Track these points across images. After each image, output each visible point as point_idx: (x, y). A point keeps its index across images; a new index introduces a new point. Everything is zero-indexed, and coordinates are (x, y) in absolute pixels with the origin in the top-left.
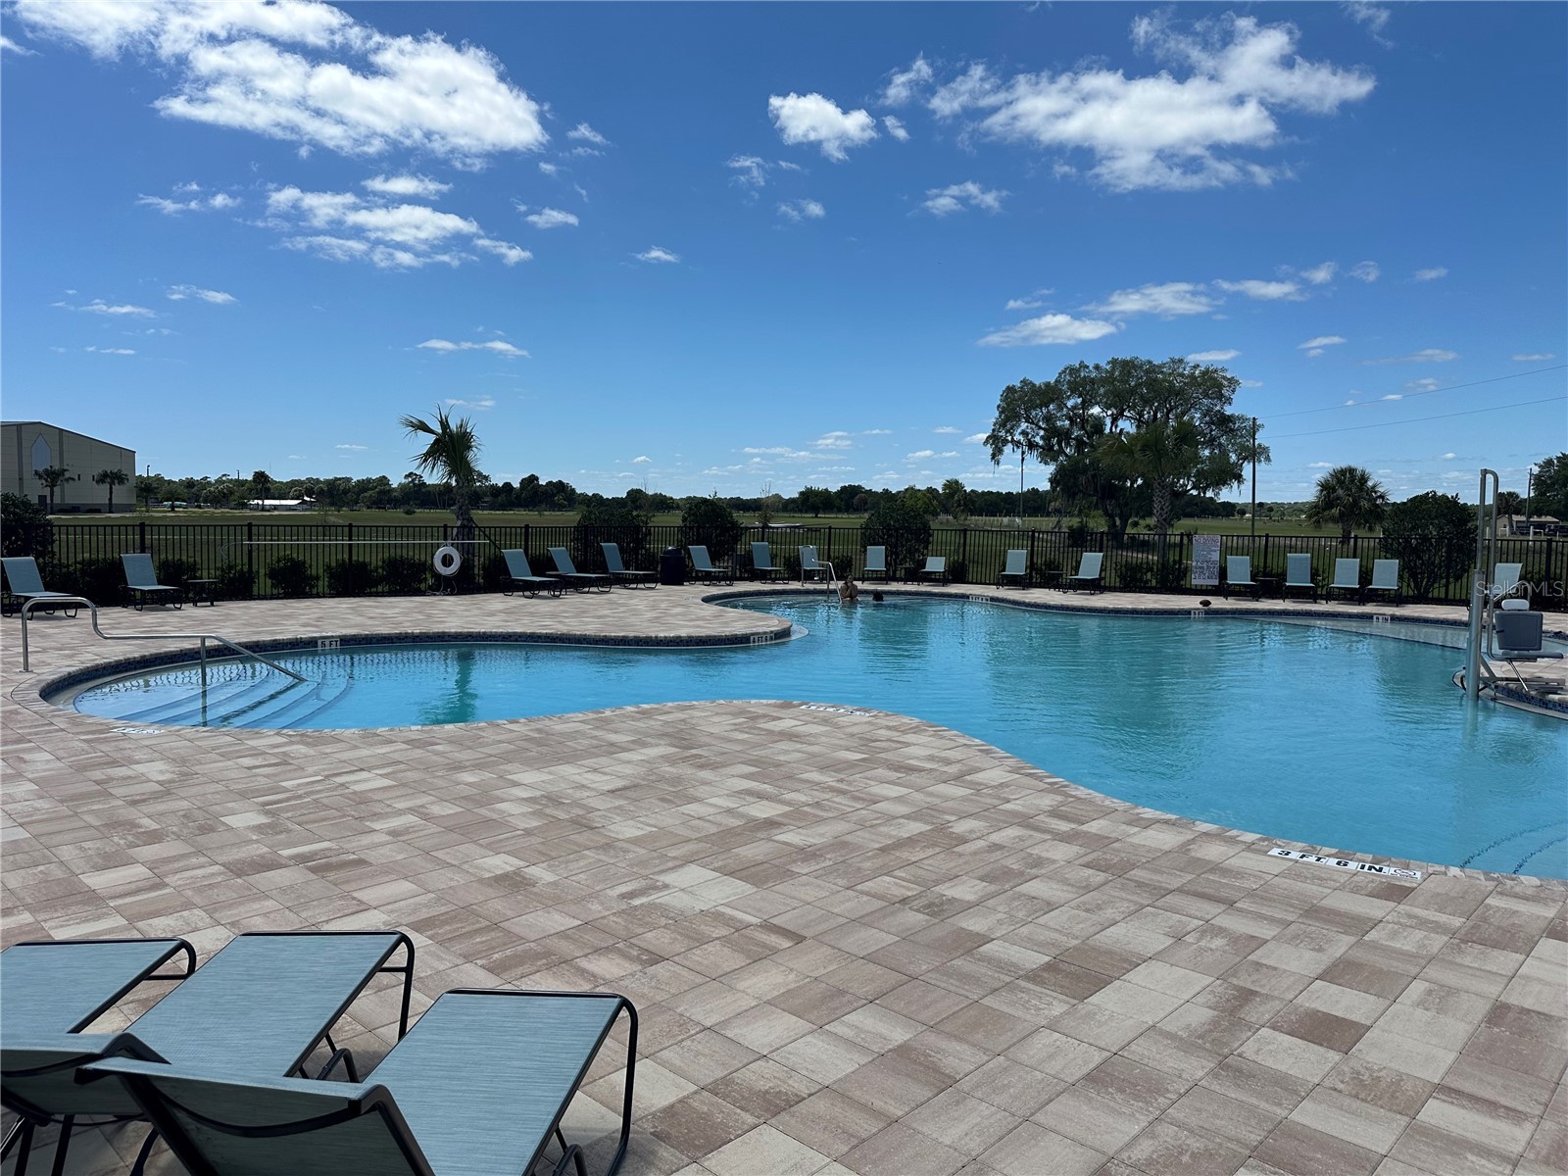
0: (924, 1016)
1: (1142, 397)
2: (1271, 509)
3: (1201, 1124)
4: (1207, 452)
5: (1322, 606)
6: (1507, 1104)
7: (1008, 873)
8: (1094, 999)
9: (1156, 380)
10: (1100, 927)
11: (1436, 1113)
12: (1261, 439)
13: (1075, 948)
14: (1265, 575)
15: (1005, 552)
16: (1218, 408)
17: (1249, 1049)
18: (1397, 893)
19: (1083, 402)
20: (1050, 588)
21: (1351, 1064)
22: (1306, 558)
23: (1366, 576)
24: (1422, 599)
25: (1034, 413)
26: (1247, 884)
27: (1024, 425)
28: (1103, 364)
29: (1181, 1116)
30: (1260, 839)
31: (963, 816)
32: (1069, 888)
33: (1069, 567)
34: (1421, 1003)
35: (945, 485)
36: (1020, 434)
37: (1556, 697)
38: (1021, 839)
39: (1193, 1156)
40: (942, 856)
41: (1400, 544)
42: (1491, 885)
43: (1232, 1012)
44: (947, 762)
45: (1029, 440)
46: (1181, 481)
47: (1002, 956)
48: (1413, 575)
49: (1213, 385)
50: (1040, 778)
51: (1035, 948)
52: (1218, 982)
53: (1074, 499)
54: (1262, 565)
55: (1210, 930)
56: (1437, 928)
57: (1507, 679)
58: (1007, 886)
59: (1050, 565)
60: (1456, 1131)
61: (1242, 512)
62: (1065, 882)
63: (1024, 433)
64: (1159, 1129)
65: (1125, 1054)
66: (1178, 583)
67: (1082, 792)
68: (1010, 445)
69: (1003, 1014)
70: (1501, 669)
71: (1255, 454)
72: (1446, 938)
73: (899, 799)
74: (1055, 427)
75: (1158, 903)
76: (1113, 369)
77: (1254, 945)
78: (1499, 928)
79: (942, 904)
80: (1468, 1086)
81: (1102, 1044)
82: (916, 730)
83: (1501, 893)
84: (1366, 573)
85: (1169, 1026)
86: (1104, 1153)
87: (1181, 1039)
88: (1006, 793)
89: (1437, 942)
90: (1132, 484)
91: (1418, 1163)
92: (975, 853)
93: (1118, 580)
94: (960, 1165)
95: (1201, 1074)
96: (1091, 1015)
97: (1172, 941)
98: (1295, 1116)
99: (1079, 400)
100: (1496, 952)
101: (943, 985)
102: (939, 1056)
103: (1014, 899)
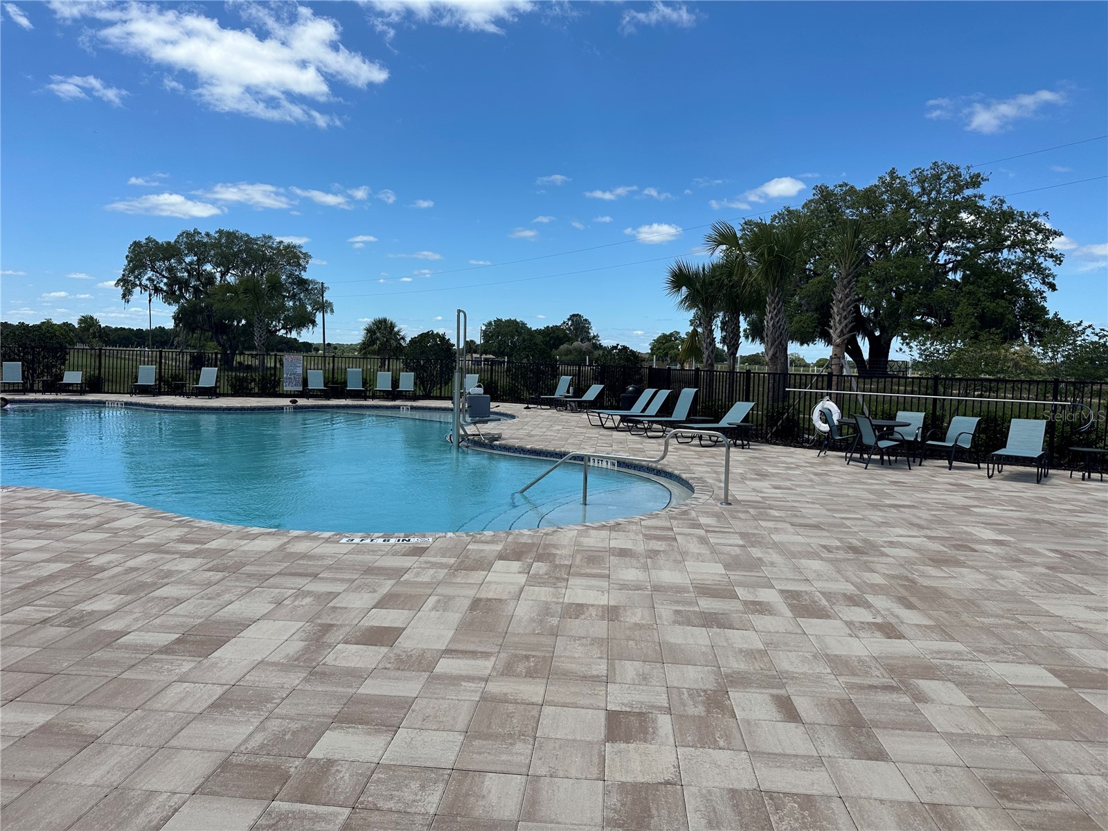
0: (66, 699)
1: (243, 260)
2: (335, 348)
3: (298, 712)
4: (291, 303)
5: (370, 402)
6: (482, 650)
7: (142, 586)
8: (215, 654)
9: (252, 249)
10: (220, 607)
11: (446, 666)
12: (327, 296)
13: (200, 624)
14: (333, 383)
15: (137, 368)
16: (297, 273)
17: (330, 659)
18: (419, 551)
19: (199, 260)
20: (176, 395)
21: (395, 652)
22: (359, 372)
23: (395, 383)
24: (427, 397)
25: (158, 264)
26: (325, 562)
27: (150, 274)
28: (212, 233)
29: (284, 712)
30: (334, 535)
31: (100, 553)
32: (195, 587)
33: (191, 380)
34: (434, 608)
35: (81, 320)
36: (147, 280)
37: (498, 443)
38: (153, 561)
39: (294, 733)
40: (83, 583)
41: (414, 363)
42: (469, 539)
43: (317, 641)
44: (87, 517)
45: (155, 285)
46: (274, 323)
47: (138, 642)
48: (422, 383)
49: (293, 256)
50: (170, 519)
51: (167, 631)
52: (308, 624)
53: (193, 333)
54: (331, 376)
55: (301, 594)
56: (442, 566)
57: (473, 435)
58: (142, 594)
59: (175, 377)
60: (455, 672)
61: (317, 350)
62: (191, 583)
63: (149, 279)
64: (268, 724)
65: (241, 683)
66: (274, 389)
67: (204, 524)
68: (138, 288)
69: (140, 681)
70: (471, 430)
71: (324, 307)
72: (446, 571)
73: (40, 549)
74: (176, 276)
75: (264, 584)
76: (220, 237)
77: (331, 597)
78: (474, 560)
79: (82, 617)
80: (460, 647)
81: (223, 681)
82: (56, 497)
83: (474, 542)
84: (396, 381)
85: (275, 658)
86: (226, 751)
87: (283, 664)
88: (141, 532)
89: (443, 573)
90: (238, 324)
91: (435, 696)
92: (113, 577)
93: (229, 388)
94: (103, 795)
95: (297, 682)
96: (214, 665)
97: (274, 605)
98: (361, 691)
99: (195, 258)
100: (473, 573)
101: (84, 673)
102: (80, 724)
103: (148, 602)
